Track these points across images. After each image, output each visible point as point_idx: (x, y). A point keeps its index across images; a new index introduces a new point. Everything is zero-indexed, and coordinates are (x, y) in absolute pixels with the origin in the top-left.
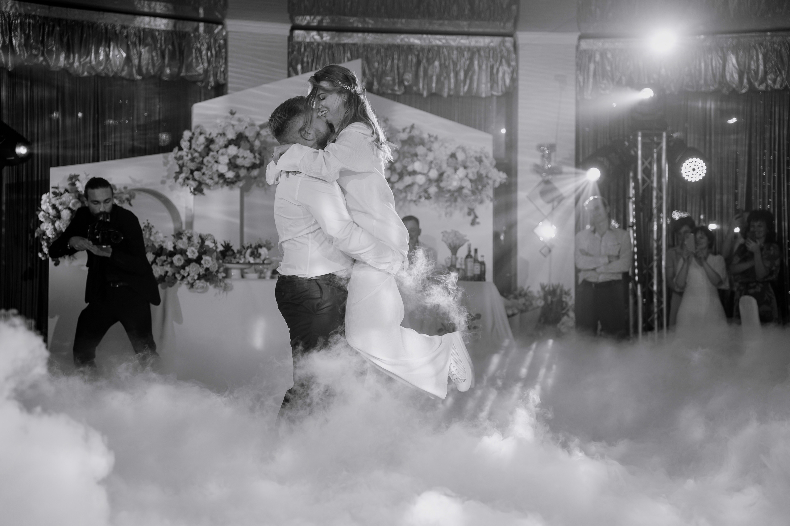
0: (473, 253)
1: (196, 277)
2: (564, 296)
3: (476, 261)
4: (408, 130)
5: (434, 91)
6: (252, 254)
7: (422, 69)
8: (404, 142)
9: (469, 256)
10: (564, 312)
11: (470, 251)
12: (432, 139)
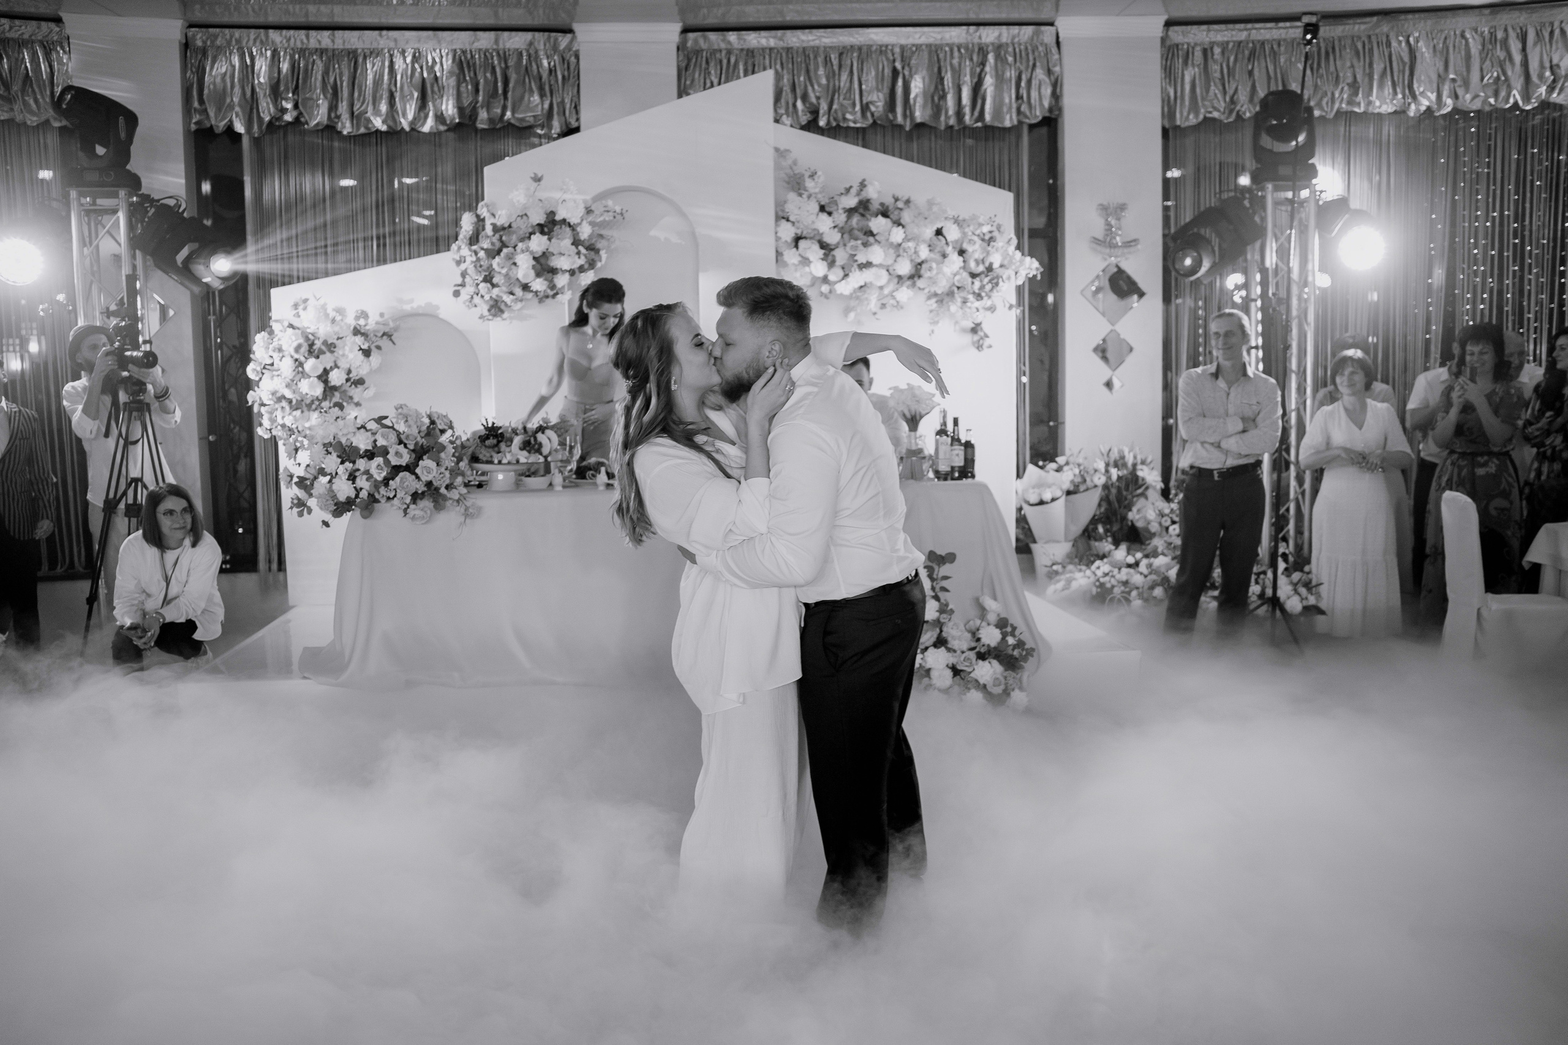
0: (950, 427)
1: (408, 499)
2: (1139, 467)
3: (955, 440)
4: (854, 191)
5: (919, 120)
6: (527, 446)
7: (900, 83)
8: (850, 212)
9: (942, 432)
10: (1139, 491)
11: (944, 424)
12: (900, 205)
